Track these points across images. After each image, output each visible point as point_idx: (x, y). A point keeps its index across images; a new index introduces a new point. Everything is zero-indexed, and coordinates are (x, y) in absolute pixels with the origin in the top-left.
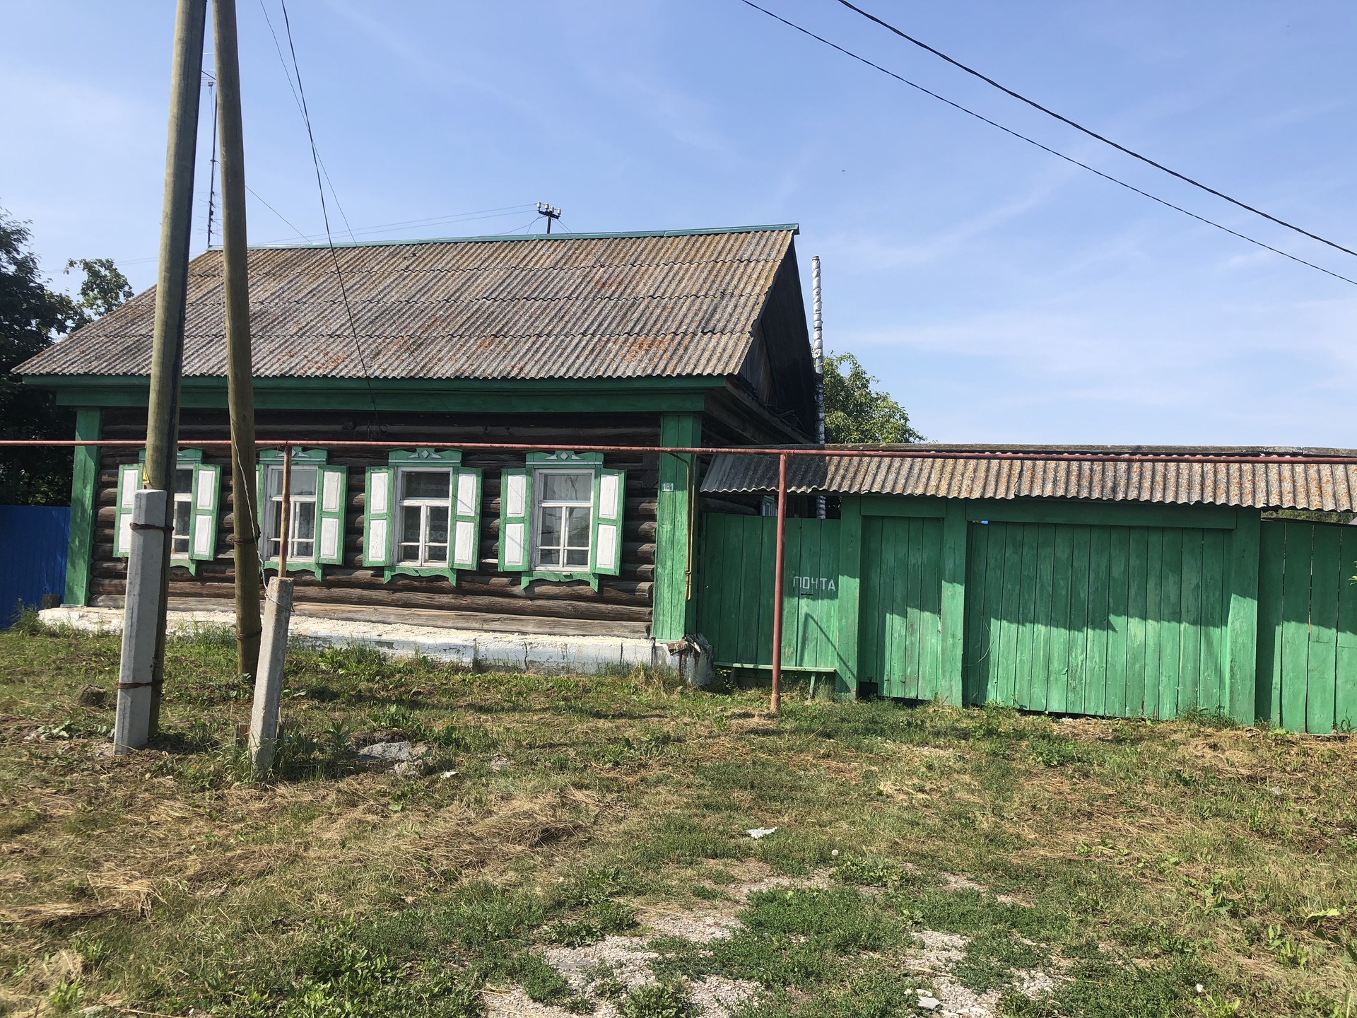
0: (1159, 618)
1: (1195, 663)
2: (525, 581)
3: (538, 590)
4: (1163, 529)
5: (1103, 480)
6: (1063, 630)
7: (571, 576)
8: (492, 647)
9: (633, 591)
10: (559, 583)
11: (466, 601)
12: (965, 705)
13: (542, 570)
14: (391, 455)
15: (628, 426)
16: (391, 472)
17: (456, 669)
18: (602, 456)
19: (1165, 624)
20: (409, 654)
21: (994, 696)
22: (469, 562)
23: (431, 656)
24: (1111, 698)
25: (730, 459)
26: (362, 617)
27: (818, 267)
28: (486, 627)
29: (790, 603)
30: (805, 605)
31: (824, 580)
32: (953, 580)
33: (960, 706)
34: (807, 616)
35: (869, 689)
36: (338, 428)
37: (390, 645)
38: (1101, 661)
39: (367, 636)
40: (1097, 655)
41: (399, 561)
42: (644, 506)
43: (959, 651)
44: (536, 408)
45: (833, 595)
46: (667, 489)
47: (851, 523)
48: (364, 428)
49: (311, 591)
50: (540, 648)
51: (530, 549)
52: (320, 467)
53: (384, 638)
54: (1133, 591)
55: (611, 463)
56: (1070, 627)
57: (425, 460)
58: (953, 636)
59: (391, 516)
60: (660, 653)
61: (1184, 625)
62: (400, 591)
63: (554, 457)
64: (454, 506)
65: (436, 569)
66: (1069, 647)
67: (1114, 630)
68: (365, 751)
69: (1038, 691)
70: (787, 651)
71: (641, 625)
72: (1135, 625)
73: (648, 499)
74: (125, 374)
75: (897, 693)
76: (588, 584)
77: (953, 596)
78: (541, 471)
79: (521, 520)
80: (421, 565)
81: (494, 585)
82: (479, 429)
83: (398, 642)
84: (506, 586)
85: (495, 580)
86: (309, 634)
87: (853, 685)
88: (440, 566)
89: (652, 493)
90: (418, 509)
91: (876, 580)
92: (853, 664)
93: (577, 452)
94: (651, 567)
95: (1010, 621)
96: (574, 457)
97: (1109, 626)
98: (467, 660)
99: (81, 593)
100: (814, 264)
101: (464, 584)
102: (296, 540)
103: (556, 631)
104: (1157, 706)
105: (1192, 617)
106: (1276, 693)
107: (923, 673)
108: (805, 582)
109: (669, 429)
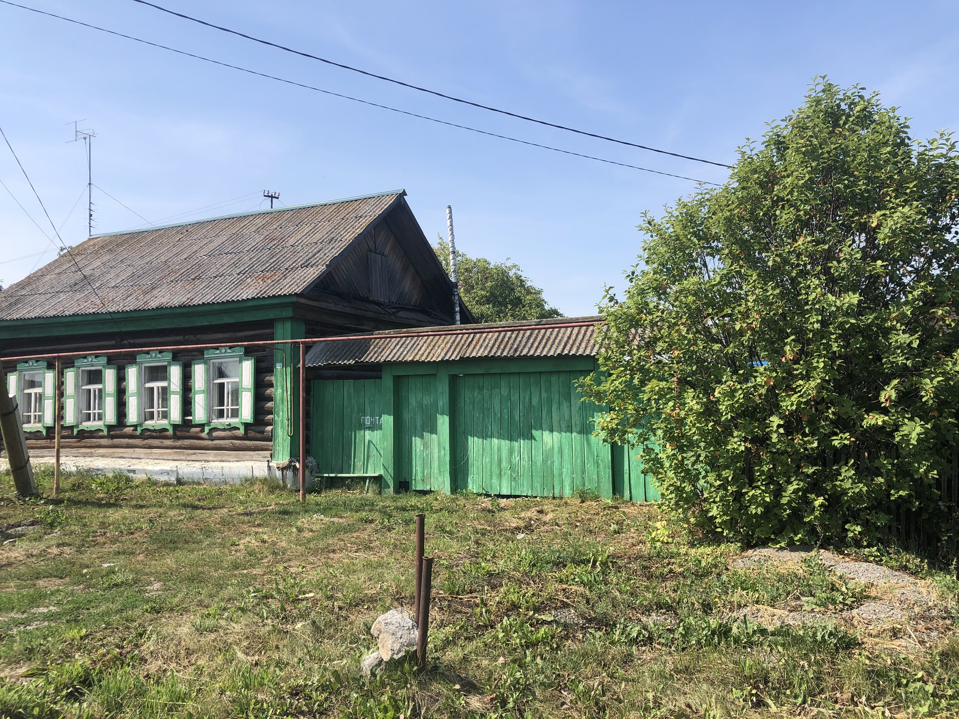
0: (560, 431)
1: (582, 459)
2: (207, 429)
3: (215, 434)
4: (559, 372)
5: (513, 344)
6: (507, 442)
7: (230, 425)
8: (185, 470)
9: (263, 432)
10: (224, 430)
11: (179, 443)
12: (453, 493)
13: (216, 422)
14: (138, 357)
15: (260, 329)
16: (138, 367)
17: (167, 484)
18: (243, 349)
19: (563, 434)
20: (143, 477)
21: (473, 485)
22: (178, 420)
23: (155, 477)
24: (535, 484)
25: (323, 344)
26: (128, 456)
27: (450, 212)
28: (188, 458)
29: (360, 434)
30: (368, 435)
31: (377, 418)
32: (442, 414)
33: (449, 493)
34: (369, 441)
35: (403, 485)
36: (113, 342)
37: (134, 471)
38: (529, 460)
39: (122, 467)
40: (526, 457)
41: (145, 420)
42: (267, 378)
43: (448, 458)
44: (205, 322)
45: (380, 428)
46: (279, 366)
47: (388, 381)
48: (131, 341)
49: (104, 442)
50: (211, 470)
52: (103, 367)
53: (132, 468)
54: (544, 413)
55: (248, 352)
56: (511, 439)
58: (444, 449)
59: (139, 394)
60: (272, 469)
61: (574, 434)
62: (147, 439)
63: (218, 352)
64: (169, 385)
65: (162, 425)
66: (511, 452)
67: (535, 440)
69: (495, 481)
70: (359, 464)
71: (268, 453)
72: (546, 435)
73: (270, 374)
75: (420, 487)
76: (238, 429)
77: (443, 423)
78: (213, 361)
79: (203, 392)
80: (157, 423)
81: (193, 432)
82: (180, 338)
83: (139, 470)
84: (197, 433)
85: (194, 430)
86: (95, 467)
87: (391, 483)
88: (164, 423)
89: (271, 370)
91: (407, 416)
92: (391, 471)
93: (230, 347)
94: (272, 416)
95: (478, 437)
96: (229, 351)
97: (532, 438)
98: (173, 479)
100: (448, 211)
101: (178, 433)
103: (224, 459)
104: (562, 488)
105: (579, 428)
106: (626, 476)
107: (434, 473)
108: (368, 420)
109: (279, 329)
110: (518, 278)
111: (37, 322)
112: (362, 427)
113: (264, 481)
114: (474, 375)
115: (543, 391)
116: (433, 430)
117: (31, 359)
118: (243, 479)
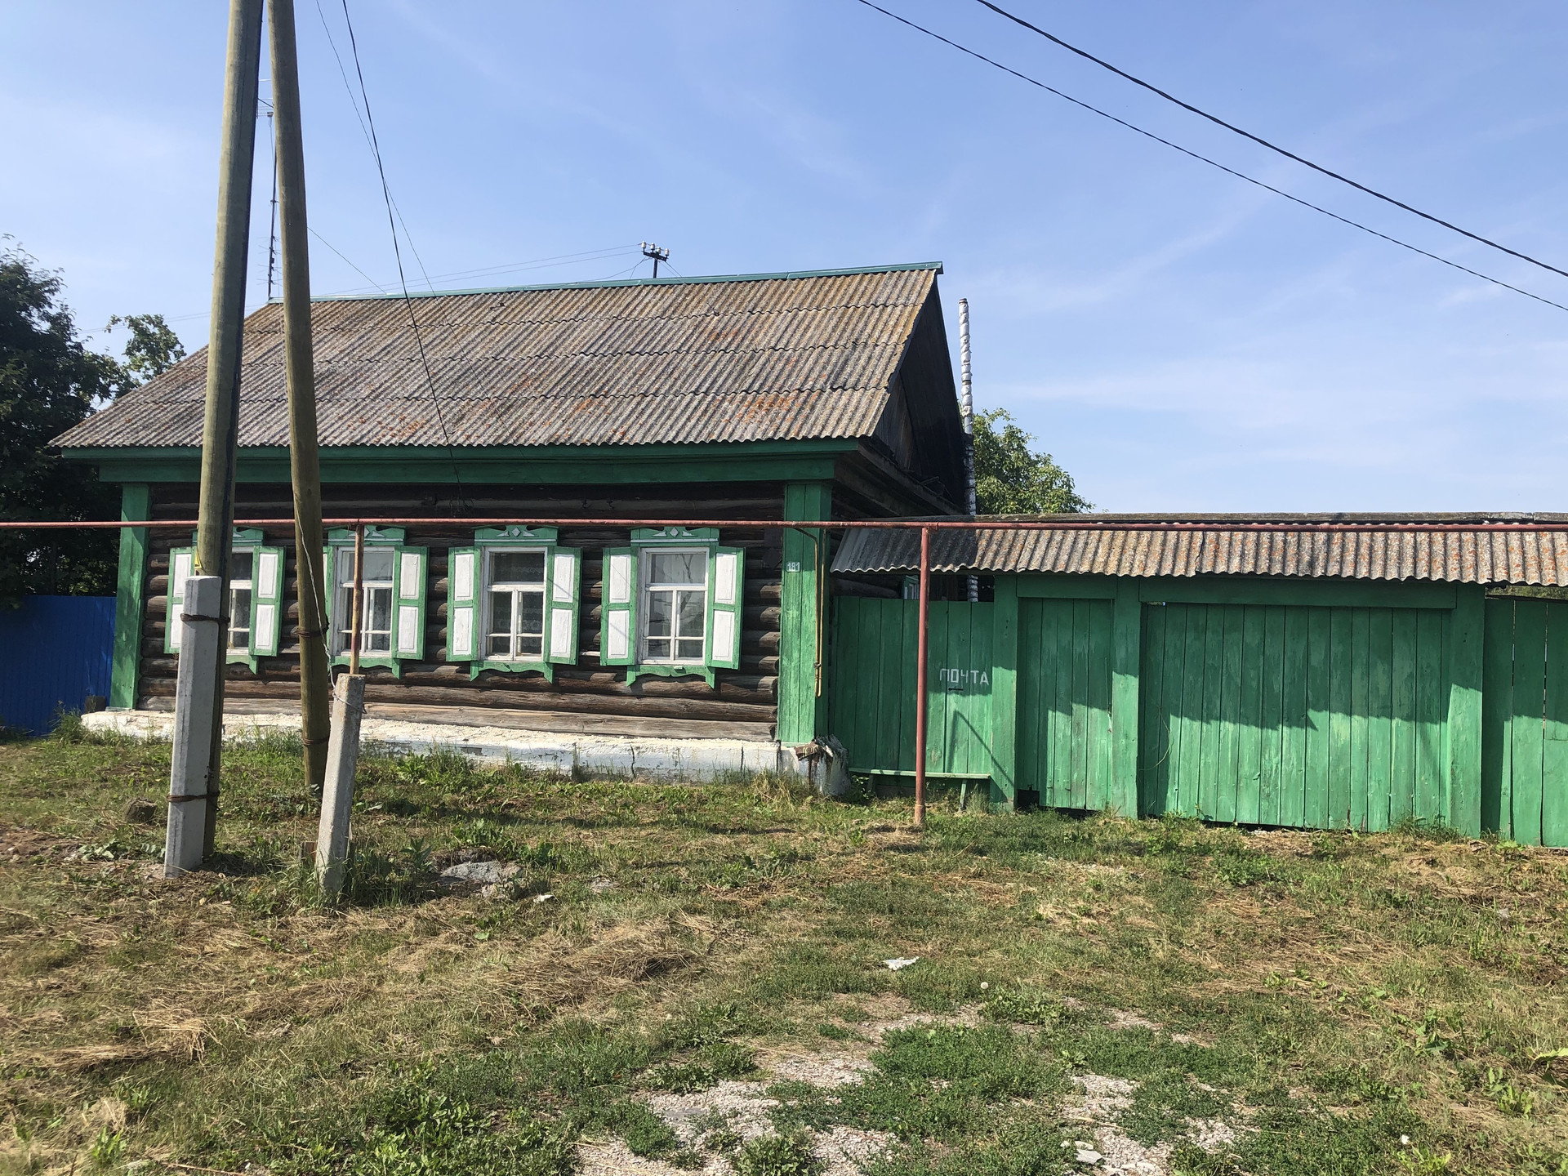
0: (1367, 714)
1: (1410, 766)
2: (631, 677)
3: (646, 686)
4: (1370, 610)
6: (1254, 728)
7: (683, 670)
8: (594, 752)
9: (755, 687)
10: (670, 679)
11: (565, 699)
12: (1141, 816)
13: (651, 663)
14: (477, 533)
15: (748, 498)
16: (478, 553)
17: (553, 778)
18: (717, 532)
19: (1374, 720)
20: (500, 761)
21: (1176, 804)
22: (567, 655)
23: (525, 763)
24: (1311, 807)
25: (864, 534)
26: (447, 720)
27: (966, 311)
28: (587, 729)
29: (935, 700)
30: (954, 702)
31: (975, 672)
32: (1125, 672)
33: (1133, 817)
34: (957, 714)
35: (1029, 798)
36: (417, 503)
38: (1299, 764)
39: (451, 741)
40: (1294, 755)
41: (487, 655)
42: (766, 588)
43: (1133, 754)
44: (642, 478)
45: (986, 690)
46: (792, 569)
47: (1006, 606)
48: (446, 503)
49: (388, 690)
50: (649, 753)
51: (637, 640)
52: (397, 548)
54: (1335, 682)
55: (727, 540)
56: (1263, 724)
57: (516, 539)
58: (1127, 736)
59: (477, 604)
60: (786, 757)
61: (1396, 722)
62: (489, 688)
63: (663, 534)
64: (550, 591)
65: (529, 664)
66: (1262, 747)
67: (1314, 728)
68: (448, 872)
69: (1226, 799)
71: (764, 726)
72: (1339, 722)
73: (770, 581)
74: (176, 445)
75: (1061, 802)
76: (703, 679)
77: (1126, 690)
78: (649, 550)
79: (627, 607)
80: (513, 659)
81: (597, 681)
82: (577, 503)
84: (609, 681)
85: (597, 676)
86: (386, 739)
87: (1010, 793)
88: (534, 660)
89: (775, 575)
90: (509, 595)
91: (1036, 672)
92: (1010, 770)
93: (689, 528)
94: (775, 658)
95: (1193, 719)
96: (686, 534)
97: (1308, 724)
99: (129, 695)
100: (962, 308)
101: (563, 681)
102: (371, 631)
103: (667, 733)
104: (1366, 815)
105: (1406, 711)
106: (1505, 801)
107: (1093, 778)
108: (954, 675)
109: (794, 500)
112: (940, 686)
114: (1187, 605)
115: (1334, 641)
116: (1105, 702)
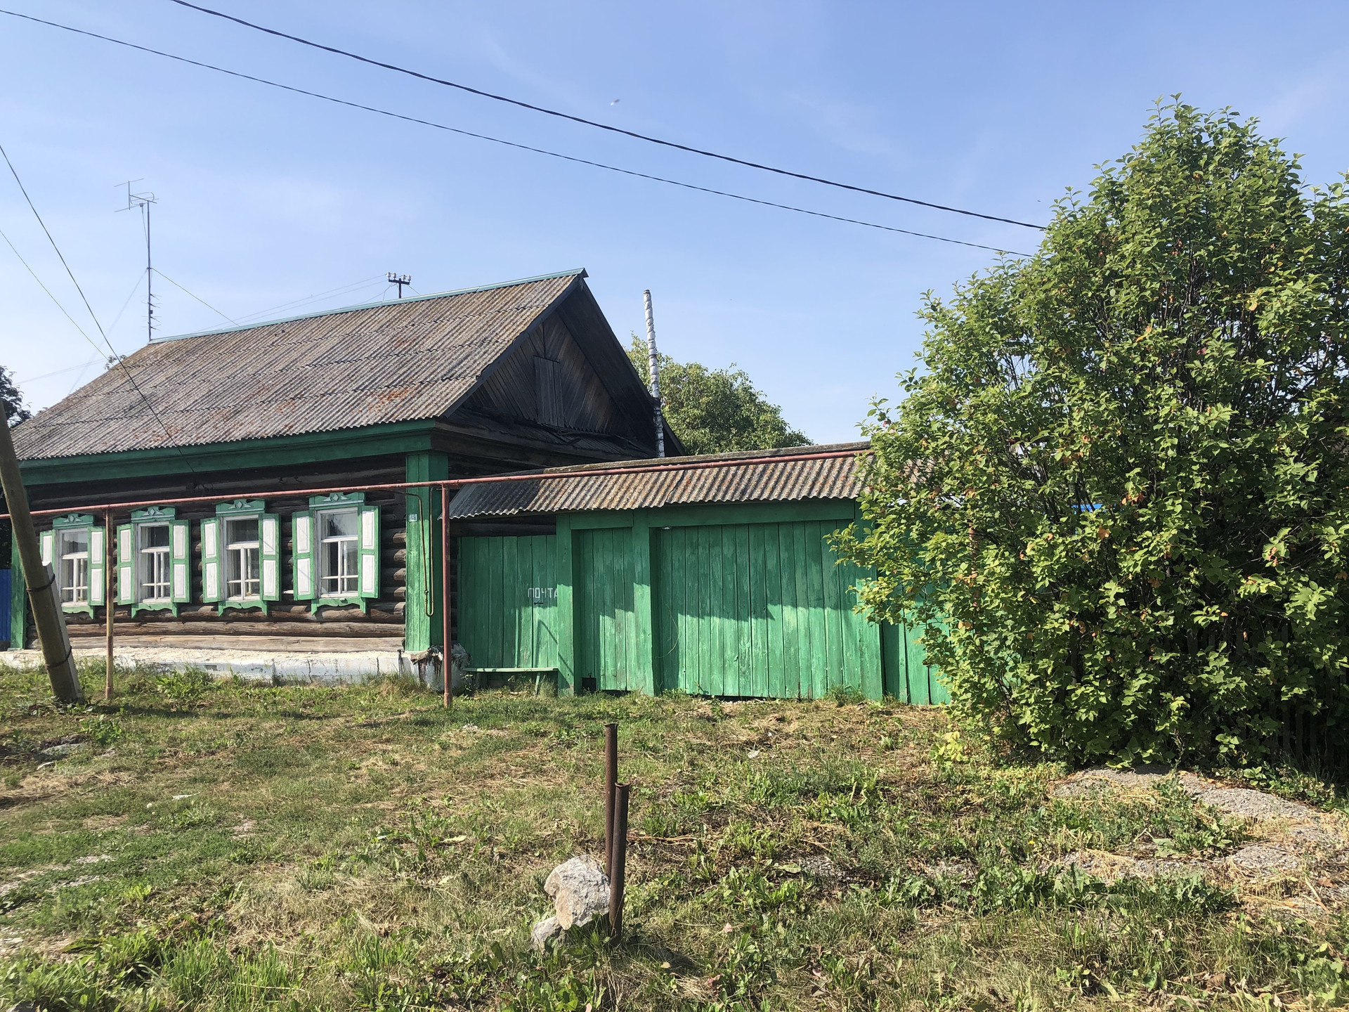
0: (807, 606)
1: (839, 644)
2: (314, 607)
3: (325, 614)
4: (804, 523)
5: (739, 484)
6: (733, 621)
7: (345, 601)
8: (285, 665)
9: (392, 611)
10: (338, 608)
11: (276, 627)
12: (656, 693)
13: (327, 597)
14: (218, 508)
15: (384, 467)
16: (217, 522)
17: (260, 685)
18: (363, 495)
19: (812, 609)
20: (227, 675)
21: (686, 683)
22: (274, 594)
23: (242, 675)
24: (773, 681)
26: (207, 646)
27: (649, 300)
28: (289, 648)
29: (526, 612)
30: (538, 613)
31: (551, 589)
32: (641, 582)
33: (651, 694)
34: (540, 622)
35: (588, 684)
36: (183, 488)
37: (214, 667)
38: (763, 647)
39: (198, 661)
40: (760, 642)
41: (229, 596)
42: (397, 536)
43: (649, 646)
44: (310, 459)
45: (554, 603)
46: (412, 519)
47: (564, 539)
48: (209, 486)
49: (172, 626)
50: (319, 664)
52: (170, 522)
53: (211, 662)
54: (784, 581)
55: (370, 499)
56: (738, 617)
58: (645, 632)
59: (220, 559)
60: (405, 663)
61: (828, 610)
62: (231, 621)
63: (329, 499)
64: (261, 546)
65: (252, 602)
66: (738, 635)
68: (45, 751)
69: (716, 677)
70: (526, 654)
71: (399, 640)
72: (788, 611)
73: (400, 530)
75: (611, 686)
76: (358, 606)
77: (642, 596)
78: (320, 512)
79: (308, 555)
80: (244, 600)
81: (294, 612)
82: (276, 480)
83: (222, 665)
84: (302, 612)
85: (296, 608)
87: (571, 680)
88: (255, 599)
89: (401, 525)
90: (239, 551)
91: (591, 587)
92: (570, 663)
93: (346, 493)
94: (405, 588)
95: (692, 616)
96: (343, 498)
97: (768, 615)
98: (268, 677)
99: (20, 639)
100: (645, 297)
101: (274, 613)
103: (338, 648)
104: (811, 687)
105: (833, 601)
106: (902, 669)
107: (630, 666)
108: (537, 593)
109: (412, 466)
110: (746, 390)
111: (79, 460)
112: (529, 602)
113: (394, 679)
114: (685, 527)
115: (782, 548)
116: (629, 606)
117: (72, 512)
118: (365, 677)
